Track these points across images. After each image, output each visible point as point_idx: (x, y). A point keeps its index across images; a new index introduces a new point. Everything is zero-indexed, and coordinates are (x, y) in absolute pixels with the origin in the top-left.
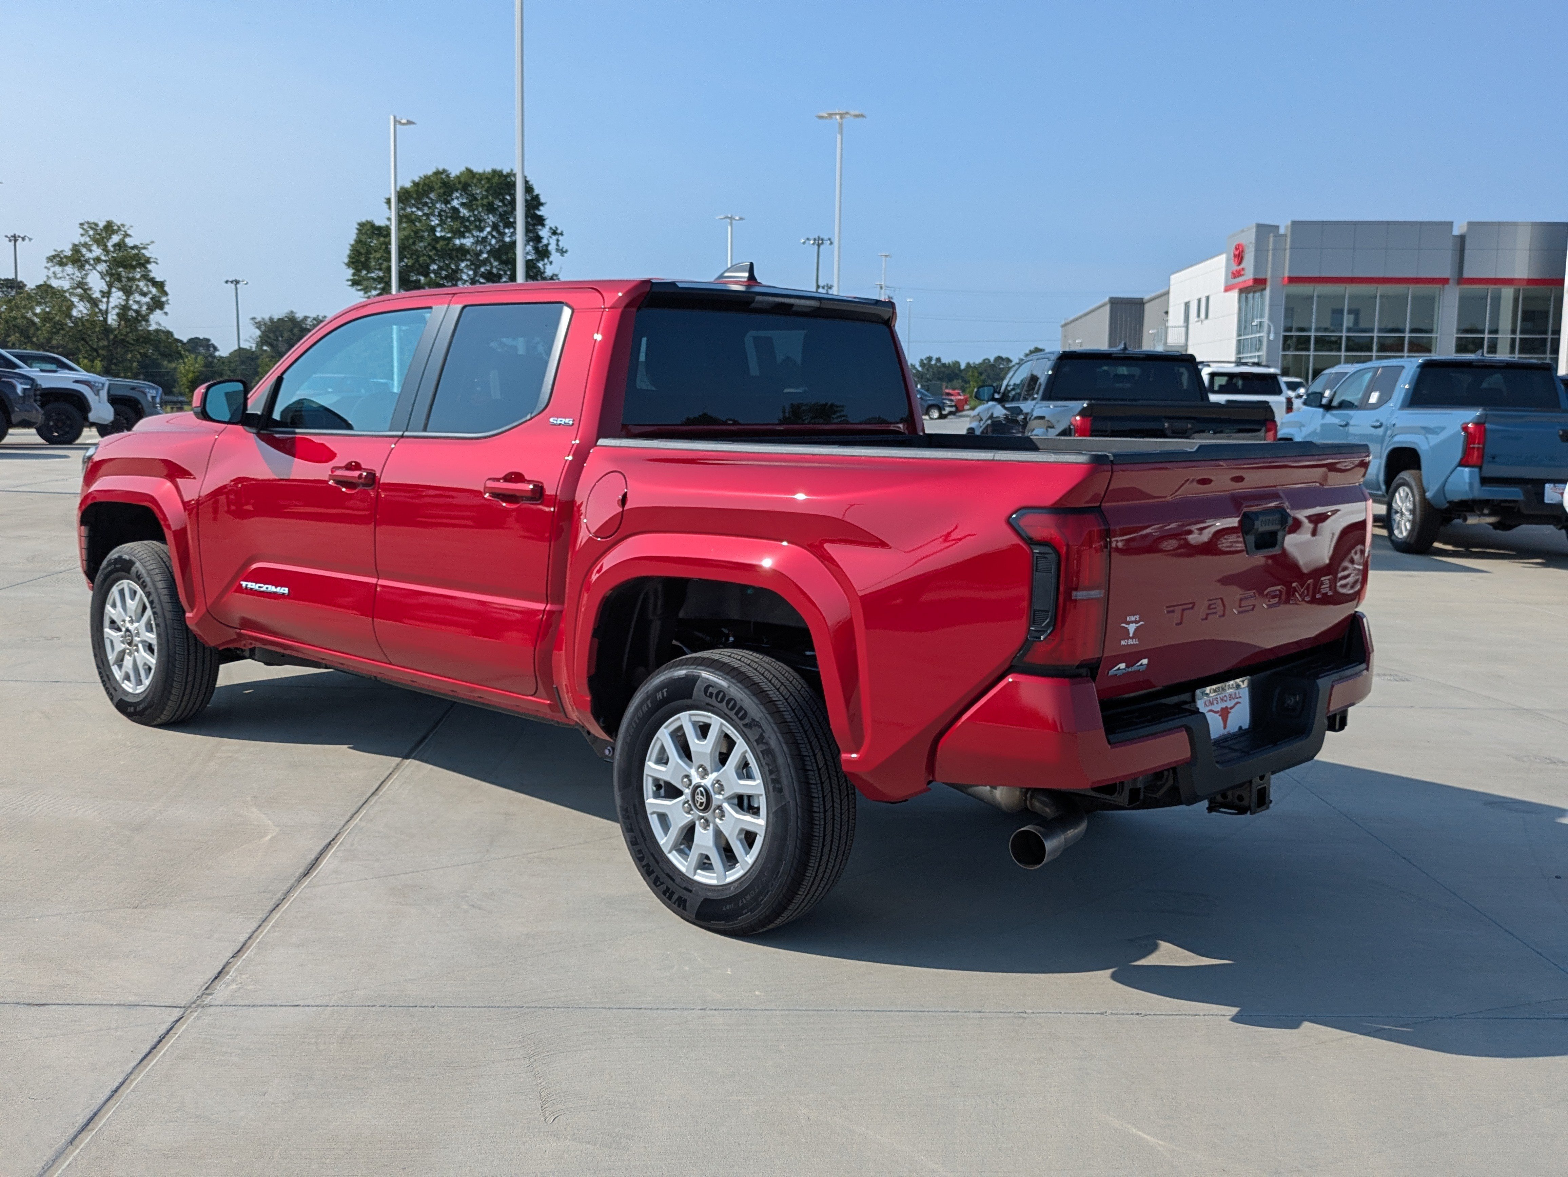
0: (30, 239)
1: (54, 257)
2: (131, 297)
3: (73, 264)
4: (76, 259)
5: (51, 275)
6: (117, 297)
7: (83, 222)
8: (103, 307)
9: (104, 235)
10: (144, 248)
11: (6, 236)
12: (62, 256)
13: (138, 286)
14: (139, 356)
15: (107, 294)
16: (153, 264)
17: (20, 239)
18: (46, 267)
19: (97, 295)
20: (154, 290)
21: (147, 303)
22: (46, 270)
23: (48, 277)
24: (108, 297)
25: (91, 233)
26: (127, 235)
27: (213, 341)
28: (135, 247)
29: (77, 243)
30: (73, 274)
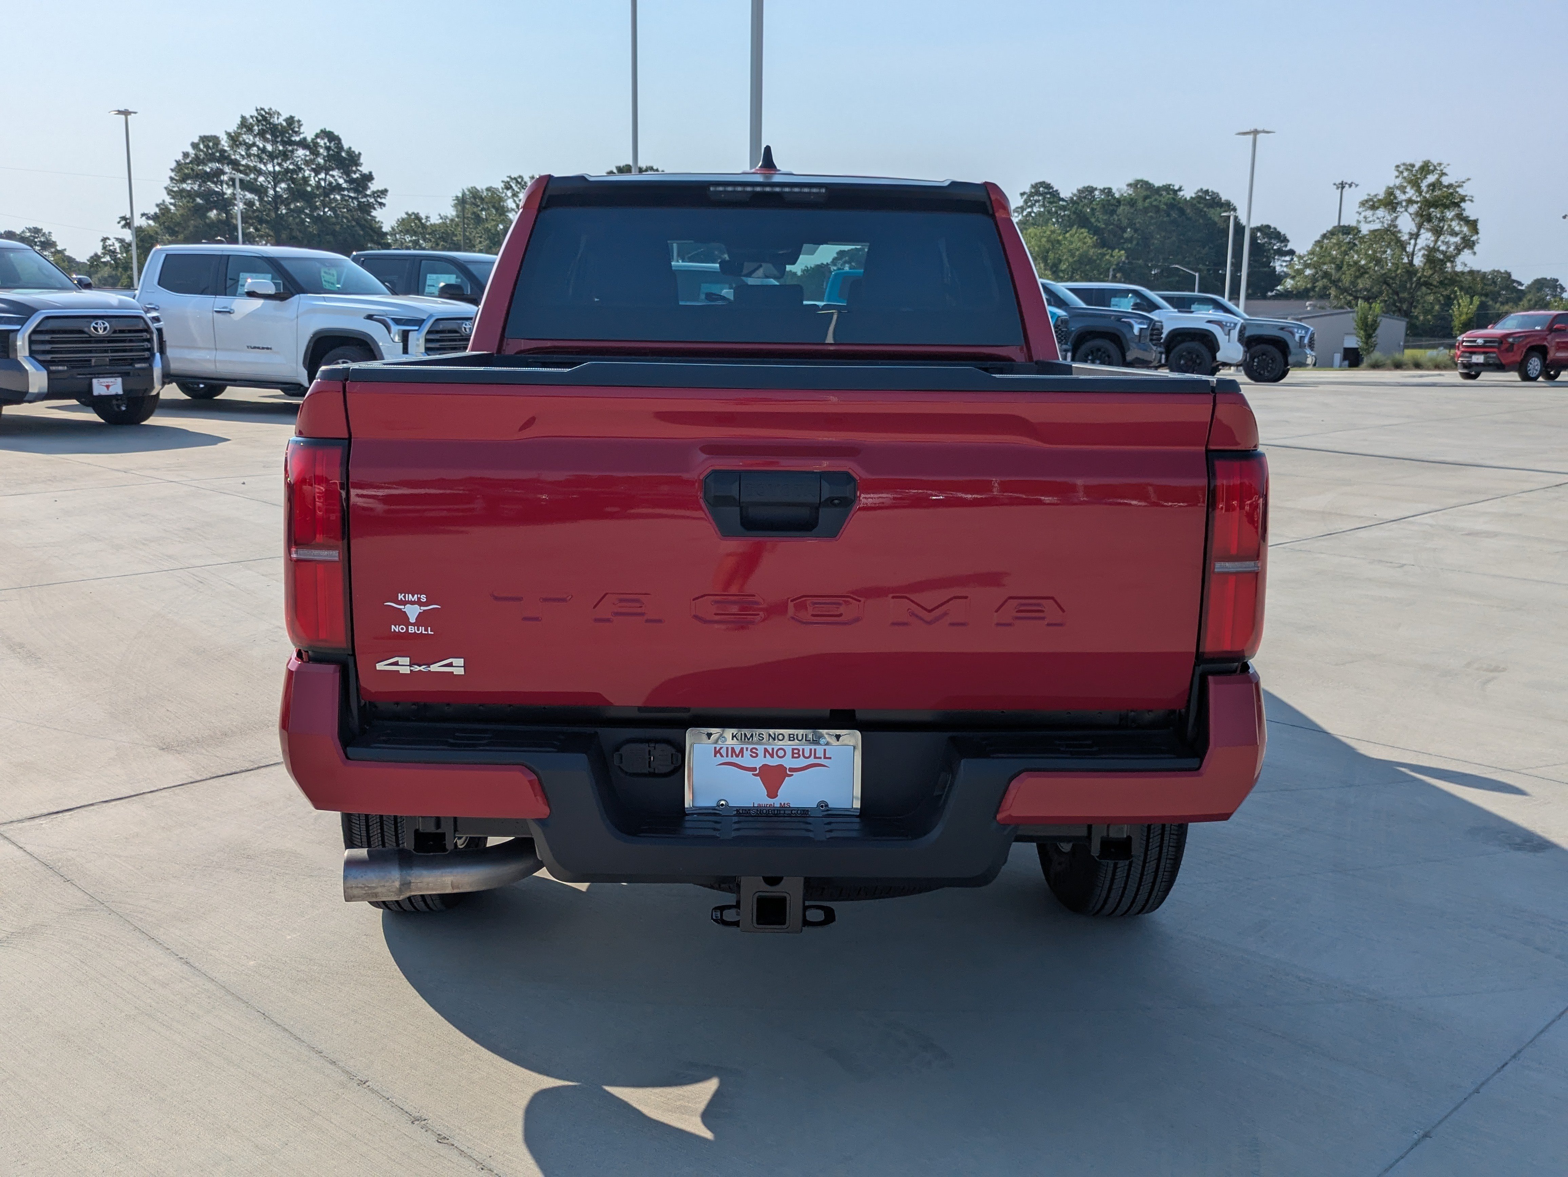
0: (1357, 185)
1: (1367, 201)
2: (1442, 238)
3: (1385, 207)
4: (1390, 202)
5: (1361, 218)
6: (1426, 238)
7: (1399, 163)
8: (1409, 249)
9: (1419, 176)
10: (1459, 186)
11: (1335, 184)
12: (1375, 200)
13: (1450, 226)
14: (1441, 298)
15: (1415, 236)
16: (1468, 203)
17: (1347, 186)
18: (1358, 212)
19: (1405, 237)
20: (1465, 229)
21: (1456, 243)
22: (1357, 215)
23: (1359, 222)
24: (1416, 239)
25: (1406, 174)
26: (1443, 174)
27: (1561, 282)
28: (1450, 186)
29: (1391, 185)
30: (1384, 217)
